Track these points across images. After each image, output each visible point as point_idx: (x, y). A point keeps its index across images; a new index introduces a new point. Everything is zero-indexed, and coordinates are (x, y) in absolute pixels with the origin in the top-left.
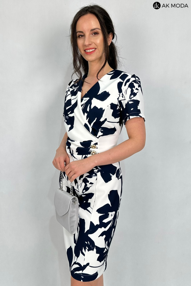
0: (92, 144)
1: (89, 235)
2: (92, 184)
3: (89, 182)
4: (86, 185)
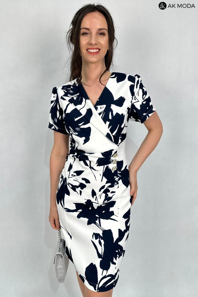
0: (113, 152)
2: (114, 192)
3: (110, 192)
4: (107, 195)
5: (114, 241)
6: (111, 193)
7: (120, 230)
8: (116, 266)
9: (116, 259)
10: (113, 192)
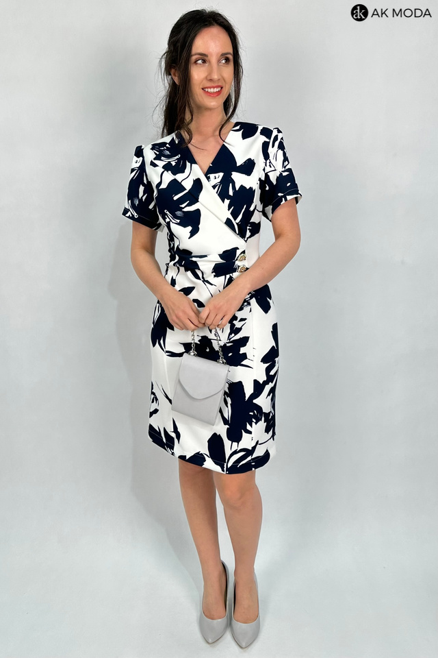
0: (238, 252)
1: (255, 401)
2: (245, 319)
3: (238, 320)
4: (232, 326)
5: (247, 398)
6: (240, 321)
7: (256, 382)
8: (253, 435)
9: (251, 425)
10: (242, 320)
